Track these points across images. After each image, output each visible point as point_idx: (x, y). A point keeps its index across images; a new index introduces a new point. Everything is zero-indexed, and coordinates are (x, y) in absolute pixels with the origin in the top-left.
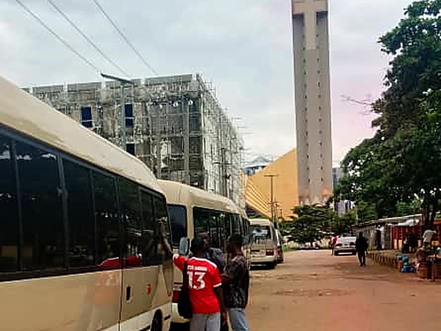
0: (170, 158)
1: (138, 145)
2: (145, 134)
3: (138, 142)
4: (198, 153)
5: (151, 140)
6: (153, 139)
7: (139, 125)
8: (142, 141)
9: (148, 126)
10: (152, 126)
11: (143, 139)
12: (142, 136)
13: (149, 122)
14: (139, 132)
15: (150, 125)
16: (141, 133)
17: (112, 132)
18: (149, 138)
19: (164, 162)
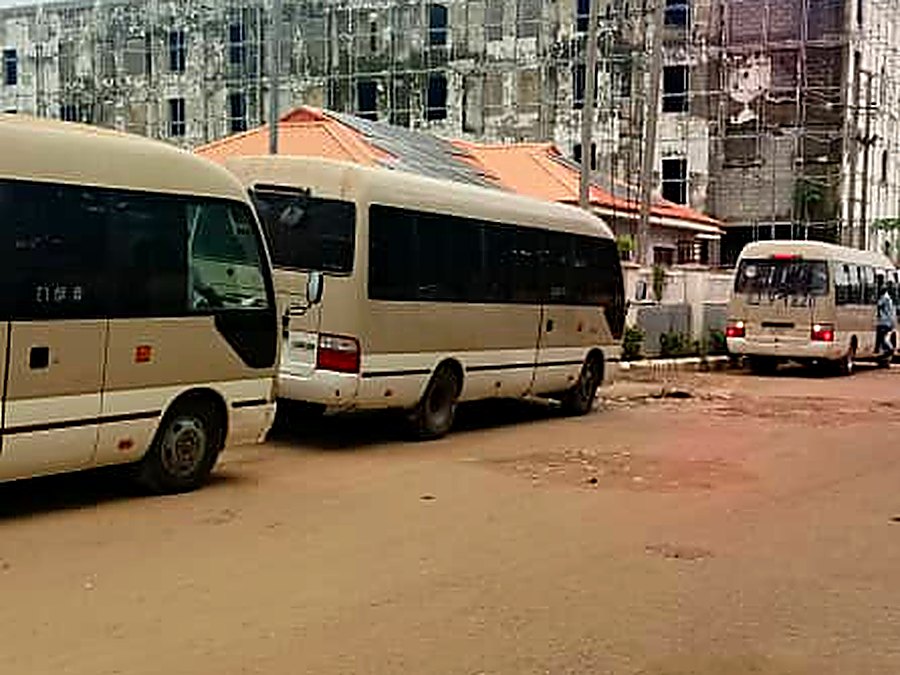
0: (768, 98)
1: (694, 68)
2: (713, 44)
3: (695, 62)
4: (834, 85)
5: (725, 56)
6: (730, 55)
7: (700, 23)
8: (704, 58)
9: (722, 23)
10: (730, 25)
11: (707, 53)
12: (704, 48)
13: (726, 16)
14: (700, 38)
15: (727, 22)
16: (704, 41)
17: (641, 38)
18: (720, 54)
19: (750, 108)
